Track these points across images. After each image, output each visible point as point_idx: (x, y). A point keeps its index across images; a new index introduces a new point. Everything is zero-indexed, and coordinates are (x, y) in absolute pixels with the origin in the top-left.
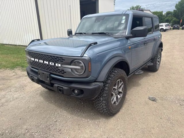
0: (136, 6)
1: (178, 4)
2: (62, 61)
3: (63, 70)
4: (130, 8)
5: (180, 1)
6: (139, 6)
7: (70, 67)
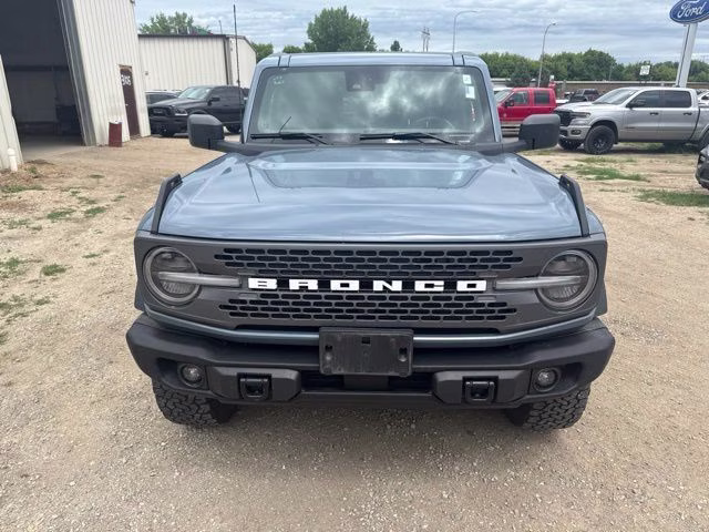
0: (174, 15)
1: (313, 22)
2: (509, 266)
3: (505, 304)
4: (152, 20)
5: (318, 15)
6: (185, 15)
7: (532, 286)
